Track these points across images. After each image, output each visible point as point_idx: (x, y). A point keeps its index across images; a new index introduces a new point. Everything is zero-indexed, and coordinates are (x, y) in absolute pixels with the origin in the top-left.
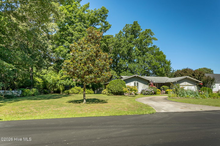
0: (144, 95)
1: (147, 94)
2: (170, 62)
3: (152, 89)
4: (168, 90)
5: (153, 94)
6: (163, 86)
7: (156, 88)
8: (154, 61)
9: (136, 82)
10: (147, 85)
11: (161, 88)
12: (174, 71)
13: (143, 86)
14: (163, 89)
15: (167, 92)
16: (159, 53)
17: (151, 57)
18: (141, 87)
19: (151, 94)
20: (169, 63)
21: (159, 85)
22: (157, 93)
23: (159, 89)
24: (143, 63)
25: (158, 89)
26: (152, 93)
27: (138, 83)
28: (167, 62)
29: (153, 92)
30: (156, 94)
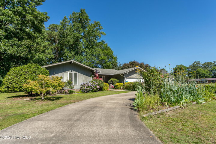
0: (84, 92)
1: (88, 91)
2: (116, 57)
3: (97, 83)
4: (117, 84)
5: (99, 91)
6: (112, 79)
7: (102, 81)
8: (102, 55)
9: (73, 72)
10: (90, 76)
11: (109, 81)
12: (120, 64)
13: (84, 78)
14: (111, 82)
15: (117, 86)
16: (107, 48)
17: (99, 50)
18: (82, 80)
19: (95, 91)
20: (116, 59)
21: (107, 78)
22: (104, 88)
23: (107, 82)
24: (92, 56)
25: (105, 83)
26: (97, 89)
27: (75, 75)
28: (114, 58)
29: (98, 87)
30: (102, 90)
